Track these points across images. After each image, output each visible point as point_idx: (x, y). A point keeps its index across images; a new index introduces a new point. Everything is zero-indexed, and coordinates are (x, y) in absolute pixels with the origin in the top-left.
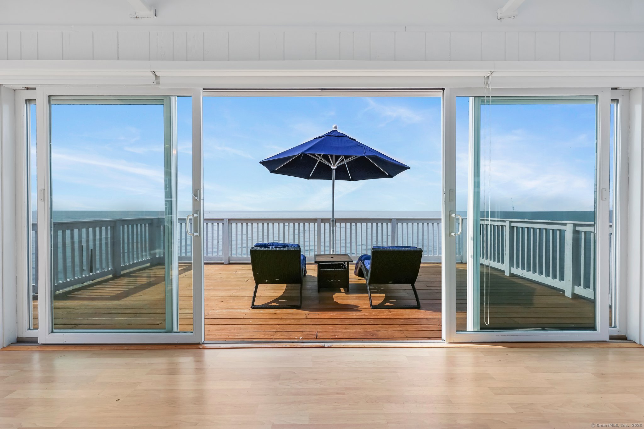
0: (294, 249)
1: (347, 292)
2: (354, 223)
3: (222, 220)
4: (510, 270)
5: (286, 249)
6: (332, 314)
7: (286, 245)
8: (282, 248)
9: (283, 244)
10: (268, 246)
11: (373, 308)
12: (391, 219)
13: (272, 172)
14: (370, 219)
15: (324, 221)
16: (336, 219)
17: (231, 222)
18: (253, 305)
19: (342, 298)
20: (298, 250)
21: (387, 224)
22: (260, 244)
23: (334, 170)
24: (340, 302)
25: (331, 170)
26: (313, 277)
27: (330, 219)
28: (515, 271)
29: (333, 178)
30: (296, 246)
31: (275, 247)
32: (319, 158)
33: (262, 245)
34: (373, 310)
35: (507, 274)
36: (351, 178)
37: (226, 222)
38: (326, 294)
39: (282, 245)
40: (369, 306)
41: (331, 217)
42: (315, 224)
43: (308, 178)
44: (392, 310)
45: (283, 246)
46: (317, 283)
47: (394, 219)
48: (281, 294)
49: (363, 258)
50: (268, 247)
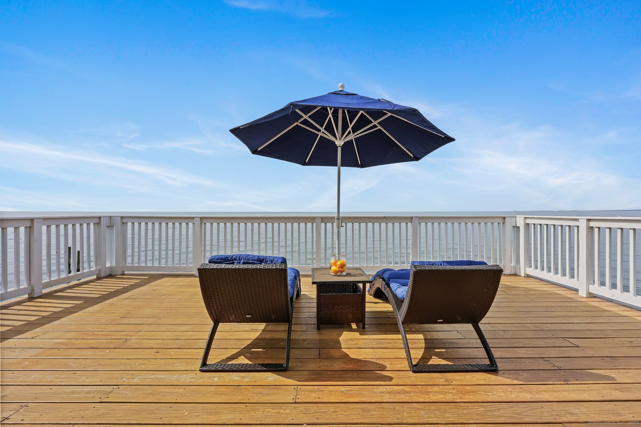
0: (274, 268)
1: (362, 329)
2: (364, 222)
3: (193, 218)
4: (588, 288)
5: (262, 266)
6: (342, 388)
7: (263, 259)
8: (255, 264)
9: (258, 256)
10: (232, 260)
11: (415, 372)
12: (412, 218)
13: (255, 152)
14: (385, 217)
15: (325, 220)
16: (343, 218)
17: (204, 221)
18: (204, 364)
19: (356, 344)
20: (282, 269)
21: (407, 224)
22: (217, 258)
23: (339, 146)
24: (353, 354)
25: (336, 147)
26: (311, 298)
27: (334, 218)
28: (596, 289)
29: (339, 165)
30: (280, 261)
31: (244, 263)
32: (319, 131)
33: (221, 259)
34: (415, 375)
35: (583, 293)
36: (360, 164)
37: (197, 221)
38: (328, 334)
39: (256, 258)
40: (405, 365)
41: (336, 215)
43: (304, 164)
44: (449, 375)
45: (257, 260)
46: (315, 310)
47: (416, 217)
48: (258, 334)
49: (386, 276)
50: (231, 264)
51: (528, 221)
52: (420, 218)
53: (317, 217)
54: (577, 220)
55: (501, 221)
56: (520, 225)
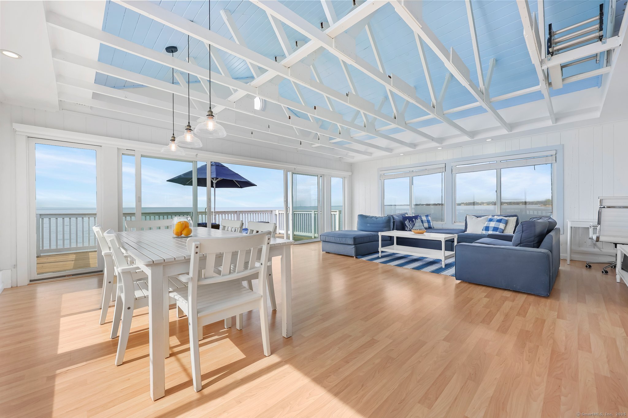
12: (236, 212)
16: (217, 212)
21: (234, 214)
47: (238, 211)
51: (280, 212)
52: (240, 211)
54: (311, 211)
55: (271, 212)
56: (277, 213)
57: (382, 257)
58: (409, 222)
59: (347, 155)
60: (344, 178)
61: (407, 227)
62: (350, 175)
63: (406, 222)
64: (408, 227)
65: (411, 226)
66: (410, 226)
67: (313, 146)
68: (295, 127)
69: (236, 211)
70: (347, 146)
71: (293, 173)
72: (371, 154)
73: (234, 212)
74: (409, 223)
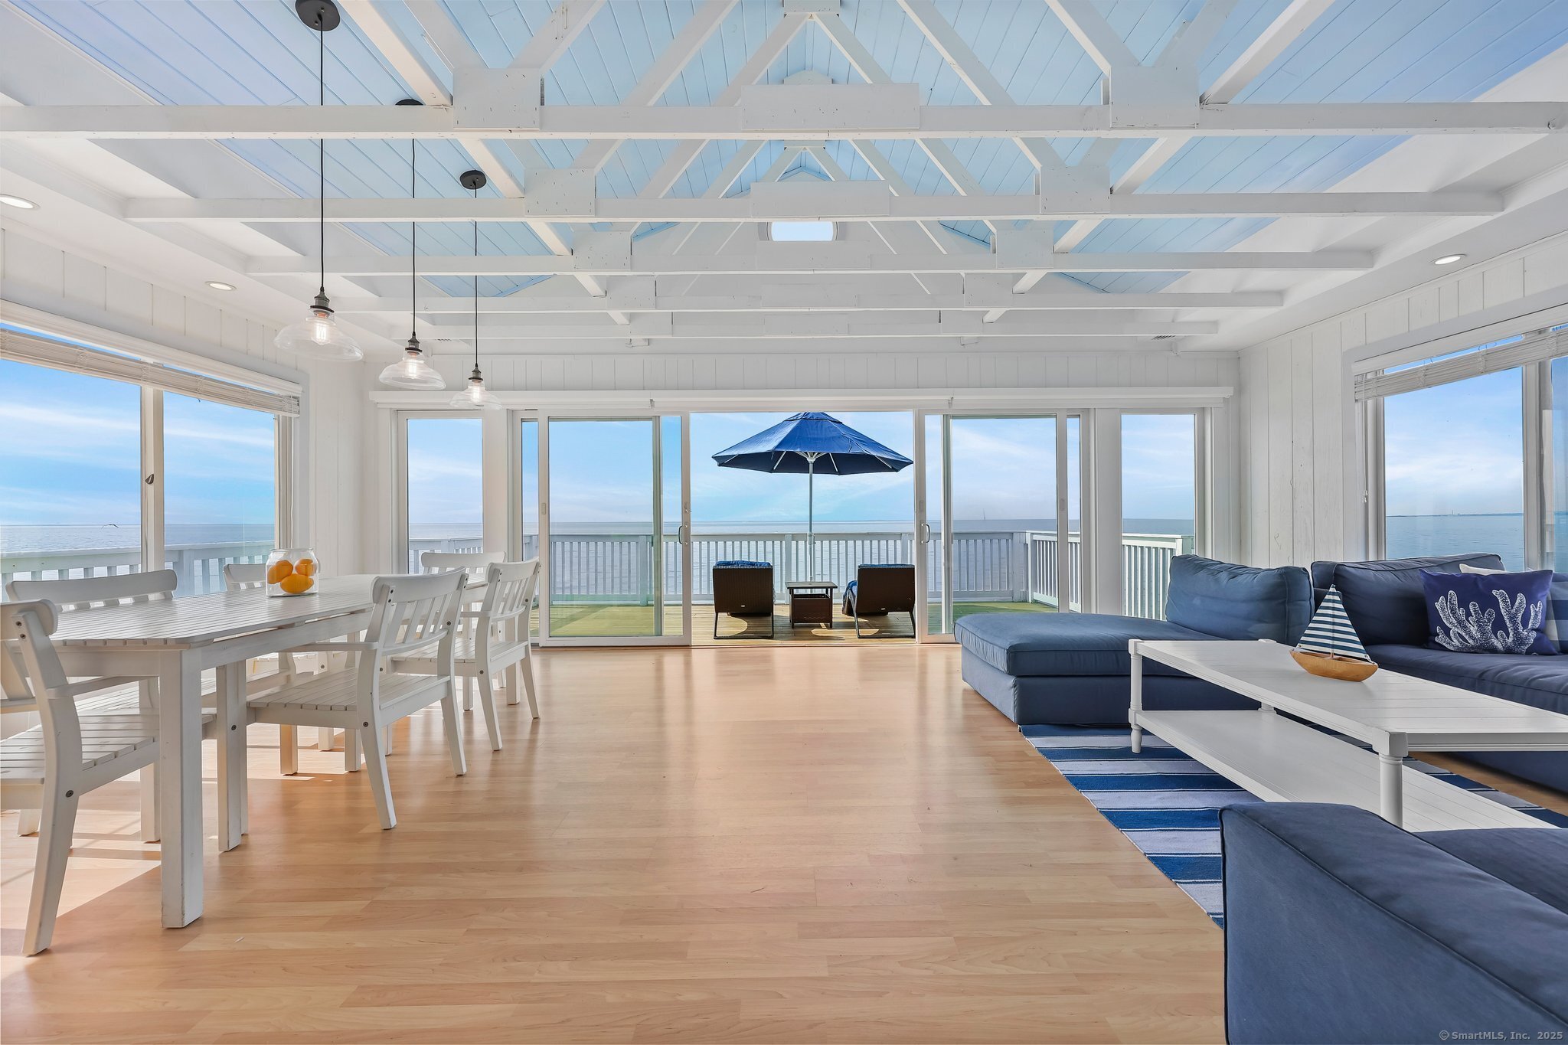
0: (764, 568)
1: (830, 627)
5: (755, 567)
8: (749, 566)
12: (901, 534)
14: (868, 534)
15: (796, 536)
16: (816, 534)
23: (811, 462)
25: (807, 461)
31: (741, 566)
36: (837, 471)
39: (749, 563)
41: (807, 531)
42: (781, 542)
43: (772, 471)
51: (1036, 537)
53: (787, 534)
55: (1009, 537)
56: (1029, 542)
57: (1147, 753)
58: (1464, 603)
59: (1173, 321)
60: (1201, 412)
61: (1447, 631)
62: (1226, 396)
63: (1438, 605)
64: (1455, 630)
65: (1473, 629)
66: (1465, 627)
67: (987, 318)
68: (916, 272)
69: (900, 531)
70: (1174, 287)
71: (947, 419)
72: (1278, 295)
73: (895, 534)
74: (1461, 612)
